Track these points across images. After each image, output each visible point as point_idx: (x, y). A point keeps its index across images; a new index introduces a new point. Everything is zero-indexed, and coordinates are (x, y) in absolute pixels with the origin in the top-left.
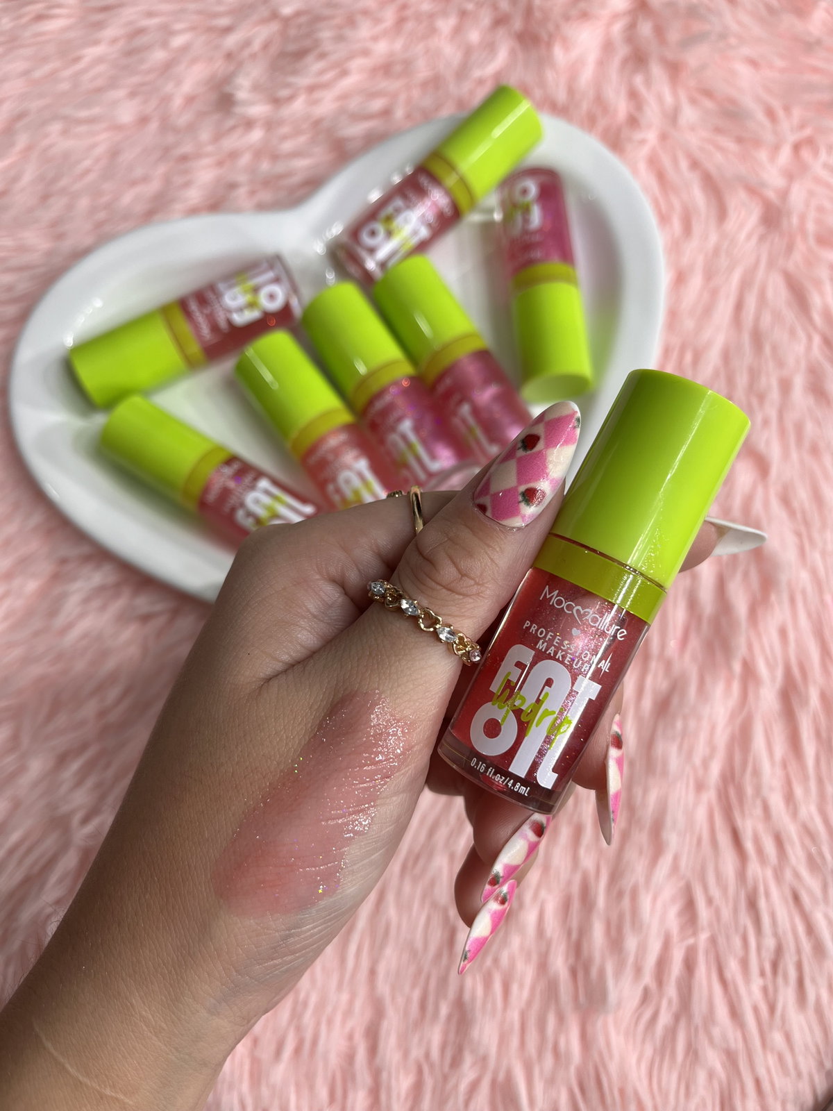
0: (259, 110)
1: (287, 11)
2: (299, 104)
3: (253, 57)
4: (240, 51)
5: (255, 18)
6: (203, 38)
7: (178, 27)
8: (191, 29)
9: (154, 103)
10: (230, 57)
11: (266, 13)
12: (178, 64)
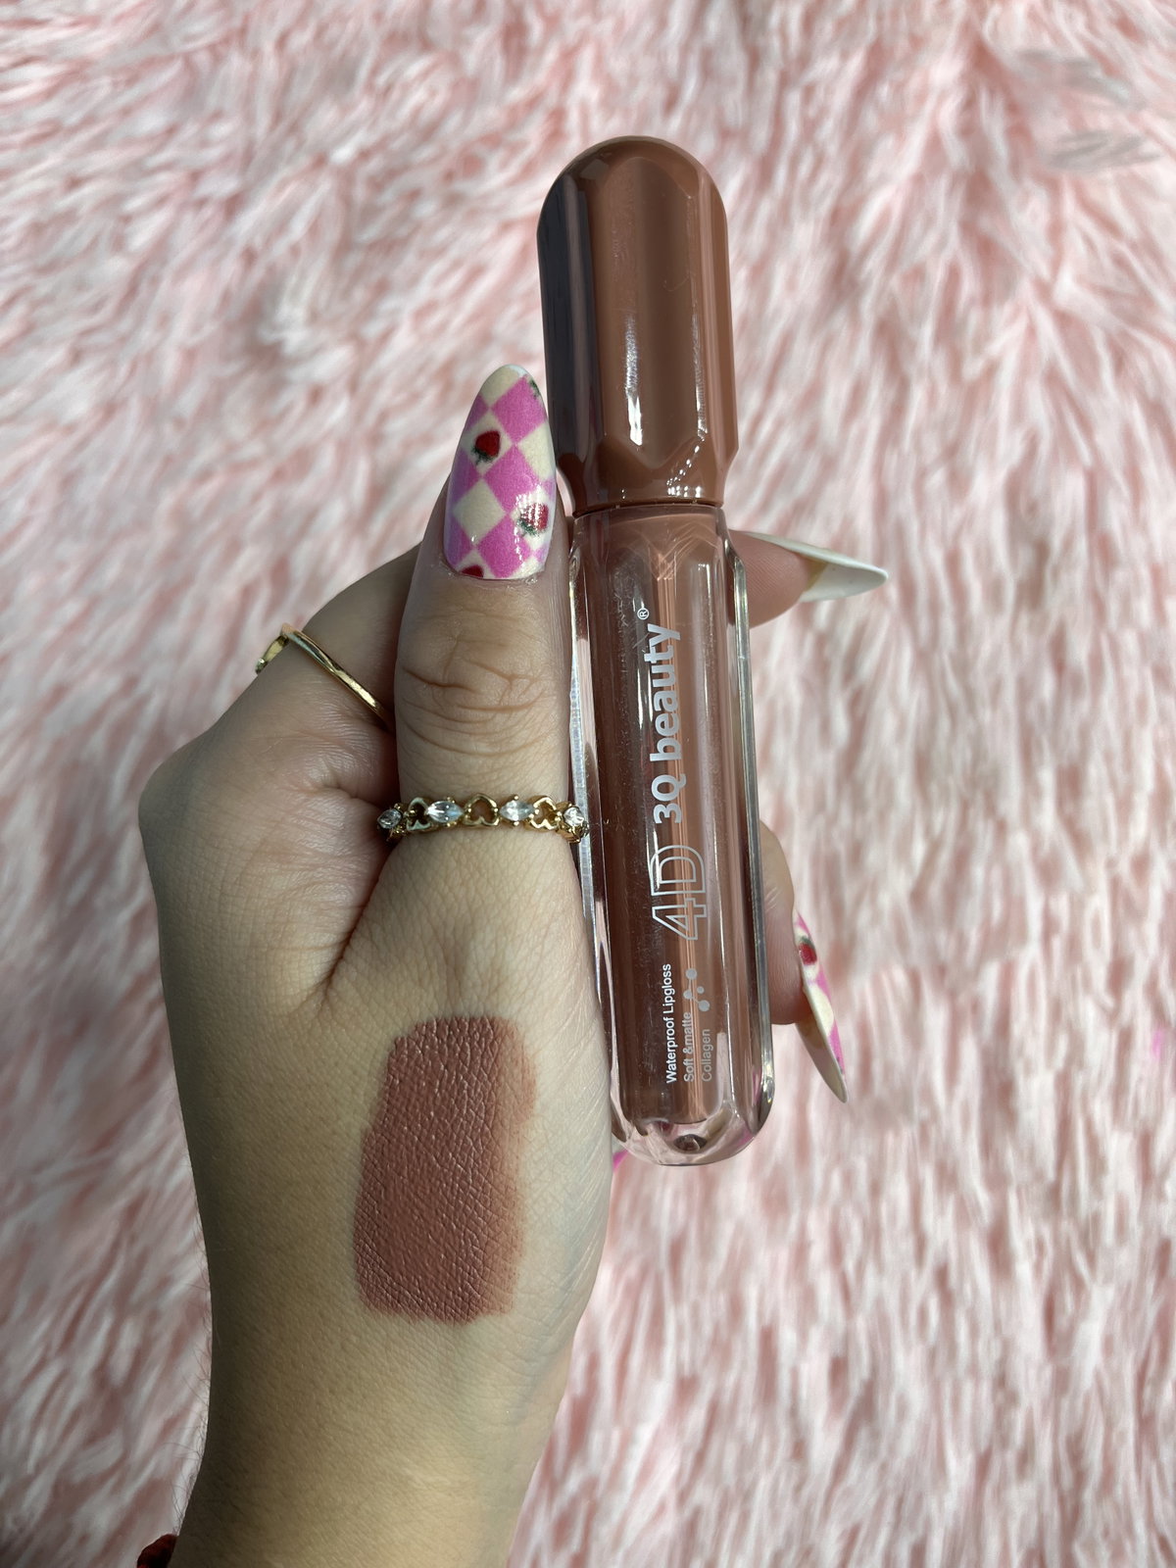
1: (343, 154)
2: (403, 340)
3: (295, 251)
4: (268, 242)
5: (285, 171)
6: (189, 220)
7: (134, 204)
8: (160, 202)
9: (123, 370)
10: (250, 257)
11: (304, 161)
12: (155, 281)
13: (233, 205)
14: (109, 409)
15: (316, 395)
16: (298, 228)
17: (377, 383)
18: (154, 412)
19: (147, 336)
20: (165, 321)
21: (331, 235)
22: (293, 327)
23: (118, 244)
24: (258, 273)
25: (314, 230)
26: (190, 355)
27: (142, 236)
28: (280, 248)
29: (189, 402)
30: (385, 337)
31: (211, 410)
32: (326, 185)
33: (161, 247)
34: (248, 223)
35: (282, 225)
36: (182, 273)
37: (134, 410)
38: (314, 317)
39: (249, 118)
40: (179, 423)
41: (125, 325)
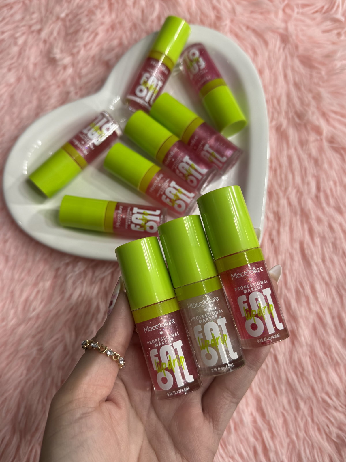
0: (67, 60)
1: (63, 15)
2: (82, 52)
3: (55, 39)
4: (49, 37)
5: (50, 22)
6: (30, 37)
7: (18, 35)
8: (23, 34)
9: (21, 71)
10: (45, 42)
11: (54, 19)
12: (25, 50)
13: (39, 31)
14: (19, 79)
15: (65, 68)
16: (55, 34)
17: (78, 62)
18: (29, 78)
19: (25, 62)
20: (29, 59)
21: (63, 33)
22: (57, 54)
23: (16, 44)
24: (48, 45)
25: (59, 33)
26: (35, 65)
27: (20, 41)
28: (52, 39)
29: (37, 74)
30: (78, 52)
31: (42, 75)
32: (60, 23)
33: (25, 43)
34: (44, 34)
35: (51, 33)
36: (30, 48)
37: (25, 79)
38: (62, 51)
39: (40, 12)
40: (35, 79)
41: (20, 61)
